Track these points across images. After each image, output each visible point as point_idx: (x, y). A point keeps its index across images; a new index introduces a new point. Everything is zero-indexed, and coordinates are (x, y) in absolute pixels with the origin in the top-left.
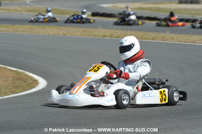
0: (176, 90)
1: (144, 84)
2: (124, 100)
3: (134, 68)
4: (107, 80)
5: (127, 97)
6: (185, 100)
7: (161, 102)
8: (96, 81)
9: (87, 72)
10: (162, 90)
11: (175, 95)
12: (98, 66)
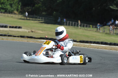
0: (87, 56)
3: (65, 44)
6: (91, 62)
7: (81, 62)
9: (43, 45)
10: (81, 56)
11: (86, 59)
12: (48, 42)
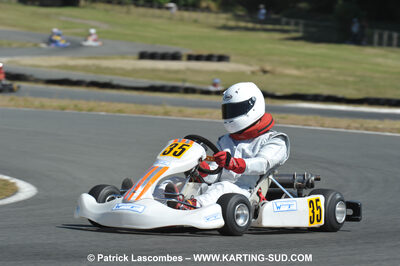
0: (341, 200)
1: (273, 185)
2: (238, 216)
3: (253, 151)
4: (197, 175)
5: (246, 212)
6: (358, 220)
7: (312, 222)
8: (173, 177)
9: (158, 157)
10: (313, 197)
11: (338, 209)
12: (180, 145)
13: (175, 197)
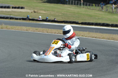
1: (76, 50)
6: (97, 59)
7: (87, 60)
9: (51, 44)
10: (87, 53)
11: (93, 56)
13: (57, 54)
